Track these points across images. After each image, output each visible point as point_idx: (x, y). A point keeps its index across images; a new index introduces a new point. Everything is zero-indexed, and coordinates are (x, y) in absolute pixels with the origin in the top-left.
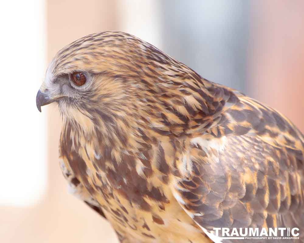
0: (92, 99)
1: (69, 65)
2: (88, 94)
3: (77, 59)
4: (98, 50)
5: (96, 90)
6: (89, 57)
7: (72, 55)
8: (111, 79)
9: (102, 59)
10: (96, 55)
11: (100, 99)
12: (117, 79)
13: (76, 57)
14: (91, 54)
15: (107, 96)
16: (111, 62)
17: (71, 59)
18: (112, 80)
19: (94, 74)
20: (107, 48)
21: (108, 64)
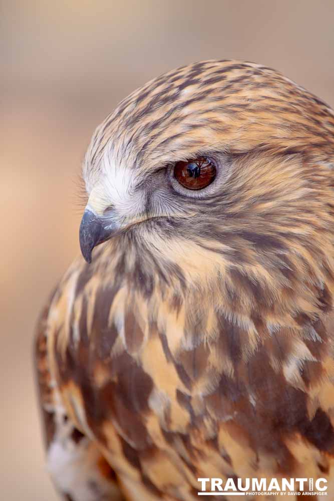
0: (232, 210)
1: (179, 141)
2: (218, 201)
3: (194, 127)
4: (232, 99)
5: (240, 189)
6: (222, 117)
7: (175, 119)
8: (276, 160)
9: (250, 117)
10: (235, 112)
11: (251, 206)
12: (290, 156)
13: (187, 121)
14: (223, 109)
15: (266, 198)
16: (272, 121)
17: (177, 129)
18: (279, 162)
19: (234, 156)
20: (247, 93)
21: (267, 128)
